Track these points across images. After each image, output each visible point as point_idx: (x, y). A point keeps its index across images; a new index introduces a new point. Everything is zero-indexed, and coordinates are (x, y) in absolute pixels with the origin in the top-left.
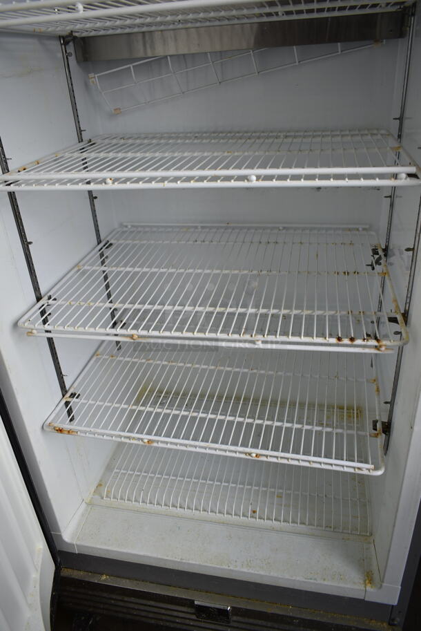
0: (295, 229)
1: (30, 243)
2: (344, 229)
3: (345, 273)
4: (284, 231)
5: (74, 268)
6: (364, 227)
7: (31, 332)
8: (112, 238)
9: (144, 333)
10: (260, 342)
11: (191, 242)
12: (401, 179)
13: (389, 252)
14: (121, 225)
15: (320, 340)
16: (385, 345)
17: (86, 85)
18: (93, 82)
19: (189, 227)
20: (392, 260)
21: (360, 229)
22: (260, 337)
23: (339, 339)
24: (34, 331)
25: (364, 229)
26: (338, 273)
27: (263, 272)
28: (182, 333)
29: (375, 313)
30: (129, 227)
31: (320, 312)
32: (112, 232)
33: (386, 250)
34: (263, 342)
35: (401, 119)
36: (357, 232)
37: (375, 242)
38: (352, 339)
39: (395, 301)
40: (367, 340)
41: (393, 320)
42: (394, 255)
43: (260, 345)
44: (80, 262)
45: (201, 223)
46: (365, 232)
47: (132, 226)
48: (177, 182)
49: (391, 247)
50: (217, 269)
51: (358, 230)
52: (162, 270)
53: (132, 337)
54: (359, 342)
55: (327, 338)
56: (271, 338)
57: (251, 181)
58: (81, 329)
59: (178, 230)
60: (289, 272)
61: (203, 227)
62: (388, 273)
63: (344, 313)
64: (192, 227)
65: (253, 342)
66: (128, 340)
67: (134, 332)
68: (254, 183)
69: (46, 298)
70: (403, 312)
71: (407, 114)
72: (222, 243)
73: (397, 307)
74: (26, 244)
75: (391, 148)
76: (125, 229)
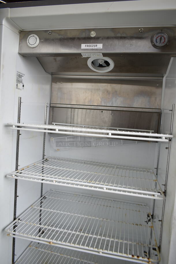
0: (118, 201)
1: (18, 196)
2: (137, 204)
3: (136, 224)
4: (114, 202)
5: (30, 206)
6: (144, 204)
7: (9, 234)
8: (46, 195)
9: (55, 242)
10: (101, 253)
11: (77, 202)
12: (156, 197)
13: (154, 217)
14: (51, 190)
15: (125, 255)
16: (151, 261)
17: (49, 140)
18: (52, 140)
19: (77, 195)
20: (155, 220)
21: (143, 205)
22: (101, 250)
23: (133, 256)
24: (11, 234)
25: (144, 205)
26: (133, 224)
27: (105, 220)
28: (70, 244)
29: (148, 245)
30: (54, 191)
31: (126, 242)
32: (47, 192)
33: (152, 216)
34: (103, 253)
35: (157, 168)
36: (141, 206)
37: (148, 212)
38: (138, 257)
39: (155, 240)
40: (144, 258)
41: (154, 249)
42: (156, 218)
43: (101, 254)
44: (33, 204)
45: (82, 194)
46: (145, 207)
47: (55, 191)
48: (78, 186)
49: (154, 215)
50: (86, 215)
51: (142, 205)
52: (65, 213)
53: (50, 242)
54: (141, 258)
55: (128, 255)
56: (106, 251)
57: (104, 190)
58: (30, 236)
59: (72, 195)
60: (115, 221)
61: (82, 196)
62: (153, 227)
63: (135, 243)
64: (78, 195)
65: (99, 252)
66: (48, 244)
67: (51, 241)
68: (105, 190)
69: (18, 219)
70: (158, 246)
71: (159, 167)
72: (89, 204)
73: (156, 243)
74: (16, 196)
75: (153, 180)
76: (52, 192)
